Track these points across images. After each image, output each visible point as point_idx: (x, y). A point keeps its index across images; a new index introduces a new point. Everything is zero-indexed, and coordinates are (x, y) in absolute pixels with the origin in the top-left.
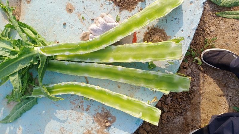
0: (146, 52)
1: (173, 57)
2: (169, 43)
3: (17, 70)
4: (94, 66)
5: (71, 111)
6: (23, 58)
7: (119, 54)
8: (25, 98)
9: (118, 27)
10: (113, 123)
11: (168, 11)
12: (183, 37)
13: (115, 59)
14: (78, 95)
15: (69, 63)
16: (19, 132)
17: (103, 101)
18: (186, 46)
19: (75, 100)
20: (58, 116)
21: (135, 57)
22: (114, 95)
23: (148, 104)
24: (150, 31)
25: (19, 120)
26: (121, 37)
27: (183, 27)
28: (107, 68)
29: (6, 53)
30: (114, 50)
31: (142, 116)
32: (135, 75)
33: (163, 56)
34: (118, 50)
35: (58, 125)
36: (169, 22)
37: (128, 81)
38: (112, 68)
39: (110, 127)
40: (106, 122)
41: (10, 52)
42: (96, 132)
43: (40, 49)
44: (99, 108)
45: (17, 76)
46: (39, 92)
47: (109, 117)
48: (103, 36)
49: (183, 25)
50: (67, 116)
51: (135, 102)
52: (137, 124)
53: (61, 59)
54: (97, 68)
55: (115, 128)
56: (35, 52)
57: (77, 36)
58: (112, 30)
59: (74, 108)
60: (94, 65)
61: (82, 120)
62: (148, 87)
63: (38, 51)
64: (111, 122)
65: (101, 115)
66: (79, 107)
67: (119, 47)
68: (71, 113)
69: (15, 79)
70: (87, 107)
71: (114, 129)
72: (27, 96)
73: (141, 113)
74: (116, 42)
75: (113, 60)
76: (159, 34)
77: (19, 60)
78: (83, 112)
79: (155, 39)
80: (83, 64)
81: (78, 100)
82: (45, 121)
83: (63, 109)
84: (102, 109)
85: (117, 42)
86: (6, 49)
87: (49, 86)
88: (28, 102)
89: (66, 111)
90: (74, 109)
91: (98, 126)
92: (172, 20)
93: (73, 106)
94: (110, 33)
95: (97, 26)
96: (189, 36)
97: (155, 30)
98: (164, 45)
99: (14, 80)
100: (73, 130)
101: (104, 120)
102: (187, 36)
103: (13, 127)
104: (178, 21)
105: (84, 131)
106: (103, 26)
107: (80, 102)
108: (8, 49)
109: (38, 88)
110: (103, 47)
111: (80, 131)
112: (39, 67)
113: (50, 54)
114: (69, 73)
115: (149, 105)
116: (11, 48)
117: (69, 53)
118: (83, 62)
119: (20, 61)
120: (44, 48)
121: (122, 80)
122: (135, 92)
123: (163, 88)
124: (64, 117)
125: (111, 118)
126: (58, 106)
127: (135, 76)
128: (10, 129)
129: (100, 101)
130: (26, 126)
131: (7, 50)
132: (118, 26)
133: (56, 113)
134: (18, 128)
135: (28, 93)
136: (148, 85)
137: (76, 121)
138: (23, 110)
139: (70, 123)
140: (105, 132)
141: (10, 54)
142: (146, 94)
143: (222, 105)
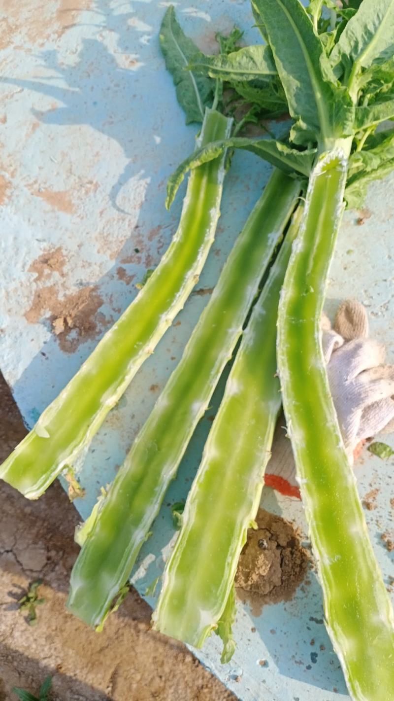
0: (218, 513)
1: (166, 601)
2: (218, 605)
3: (283, 74)
4: (234, 325)
5: (134, 222)
6: (318, 95)
7: (247, 419)
8: (214, 88)
9: (338, 444)
10: (58, 342)
11: (339, 643)
12: (229, 660)
13: (235, 400)
14: (167, 253)
15: (271, 246)
16: (127, 58)
17: (120, 326)
18: (207, 656)
19: (159, 241)
20: (132, 182)
21: (217, 470)
22: (126, 367)
23: (65, 467)
24: (300, 551)
25: (158, 64)
26: (298, 442)
27: (277, 670)
28: (212, 366)
29: (353, 43)
30: (263, 404)
31: (37, 436)
32: (163, 450)
33: (185, 568)
34: (260, 419)
35: (106, 177)
36: (308, 628)
37: (154, 424)
38: (208, 382)
39: (50, 329)
40: (65, 321)
41: (353, 55)
42: (52, 284)
43: (337, 158)
44: (114, 309)
45: (263, 69)
46: (214, 135)
47: (80, 334)
48: (322, 380)
49: (281, 673)
50: (122, 208)
51: (84, 428)
52: (32, 415)
53: (293, 222)
54: (226, 333)
55: (45, 343)
56: (331, 139)
57: (362, 291)
58: (333, 418)
59: (139, 235)
60: (238, 326)
61: (98, 252)
62: (117, 482)
63: (331, 149)
64: (62, 336)
65: (93, 311)
66: (137, 251)
67: (266, 425)
68: (127, 220)
69: (254, 62)
70: (129, 273)
71: (43, 340)
72: (219, 96)
73: (47, 435)
74: (287, 419)
75: (231, 394)
76: (276, 580)
77: (314, 82)
78: (120, 259)
79: (261, 558)
80: (252, 290)
81: (158, 252)
82: (131, 141)
83: (146, 200)
84: (108, 318)
85: (285, 424)
86: (366, 44)
87: (222, 167)
88: (201, 96)
89: (137, 207)
90: (136, 233)
91: (65, 295)
92: (312, 643)
93: (145, 232)
94: (325, 406)
95: (364, 371)
96: (236, 678)
97: (297, 570)
98: (218, 586)
99: (252, 59)
100: (79, 220)
101: (76, 316)
102: (239, 673)
103: (145, 42)
104: (301, 663)
105: (66, 250)
106: (356, 390)
107: (149, 256)
108: (362, 50)
109: (227, 132)
110: (284, 372)
111: (70, 238)
112: (279, 146)
113: (314, 189)
114: (243, 239)
115: (61, 466)
116: (364, 60)
117: (298, 251)
118: (259, 294)
119: (309, 86)
120: (340, 173)
121: (163, 402)
122: (123, 436)
123: (98, 529)
124: (124, 198)
125: (73, 339)
126: (159, 186)
127: (159, 449)
128: (144, 33)
129: (123, 317)
130: (137, 81)
131: (360, 46)
132: (341, 444)
133: (143, 177)
134: (138, 56)
135: (228, 100)
136: (121, 485)
137: (100, 234)
138: (181, 78)
139: (101, 213)
140: (42, 311)
141: (344, 56)
142: (105, 469)
143: (85, 671)
